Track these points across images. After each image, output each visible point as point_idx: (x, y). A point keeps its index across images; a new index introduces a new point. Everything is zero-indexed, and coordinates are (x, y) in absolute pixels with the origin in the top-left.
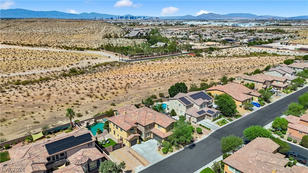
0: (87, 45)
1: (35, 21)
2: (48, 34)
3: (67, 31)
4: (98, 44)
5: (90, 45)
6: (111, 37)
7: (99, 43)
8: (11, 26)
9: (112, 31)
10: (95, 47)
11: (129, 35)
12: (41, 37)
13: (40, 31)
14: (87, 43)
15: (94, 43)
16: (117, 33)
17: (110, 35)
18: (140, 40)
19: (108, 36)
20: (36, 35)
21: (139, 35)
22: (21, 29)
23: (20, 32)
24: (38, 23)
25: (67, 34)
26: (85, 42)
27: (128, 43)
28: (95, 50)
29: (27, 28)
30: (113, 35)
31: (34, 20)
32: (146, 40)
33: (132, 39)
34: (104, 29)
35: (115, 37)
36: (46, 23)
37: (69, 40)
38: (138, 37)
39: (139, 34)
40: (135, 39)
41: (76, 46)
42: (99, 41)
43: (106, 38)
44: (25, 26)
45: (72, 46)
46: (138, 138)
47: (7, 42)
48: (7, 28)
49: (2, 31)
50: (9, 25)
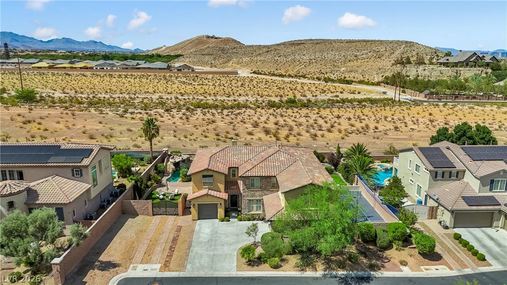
0: (363, 76)
1: (303, 44)
2: (314, 61)
3: (342, 56)
4: (381, 75)
5: (367, 77)
6: (409, 62)
7: (384, 72)
8: (271, 51)
9: (414, 53)
10: (376, 80)
11: (448, 60)
12: (303, 66)
13: (305, 58)
14: (363, 74)
15: (375, 73)
16: (425, 56)
17: (408, 59)
18: (472, 69)
19: (405, 61)
20: (298, 63)
21: (471, 60)
22: (282, 54)
23: (279, 59)
24: (306, 46)
25: (340, 61)
26: (360, 71)
27: (441, 73)
28: (373, 84)
29: (290, 53)
30: (415, 59)
31: (303, 42)
32: (490, 71)
33: (453, 66)
34: (402, 48)
35: (416, 64)
36: (318, 45)
37: (338, 69)
38: (470, 63)
39: (474, 58)
40: (460, 67)
41: (345, 78)
42: (384, 70)
43: (399, 65)
44: (287, 51)
45: (339, 78)
46: (221, 204)
47: (258, 71)
48: (266, 54)
49: (259, 58)
50: (270, 49)
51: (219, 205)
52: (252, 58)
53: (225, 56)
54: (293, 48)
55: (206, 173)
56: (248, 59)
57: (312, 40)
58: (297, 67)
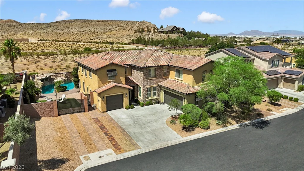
0: (118, 40)
1: (73, 22)
2: (83, 32)
3: (101, 29)
4: (129, 39)
5: (121, 41)
6: (143, 31)
7: (131, 37)
9: (145, 26)
10: (126, 42)
11: (163, 30)
12: (76, 36)
13: (76, 31)
14: (118, 39)
15: (125, 38)
16: (151, 28)
17: (143, 29)
18: (175, 34)
19: (141, 31)
20: (72, 34)
21: (174, 30)
22: (59, 28)
23: (58, 31)
24: (76, 23)
25: (101, 32)
26: (116, 37)
27: (161, 37)
28: (126, 44)
29: (65, 28)
30: (146, 29)
31: (73, 21)
32: (183, 35)
33: (166, 33)
34: (138, 24)
35: (147, 32)
36: (83, 23)
37: (101, 36)
38: (173, 32)
39: (175, 29)
40: (170, 33)
41: (107, 41)
42: (130, 36)
43: (138, 33)
44: (63, 26)
45: (103, 42)
46: (126, 94)
47: (44, 39)
48: (47, 28)
49: (42, 31)
50: (50, 25)
51: (124, 95)
52: (36, 31)
53: (13, 30)
54: (67, 25)
55: (110, 68)
56: (33, 32)
57: (79, 20)
58: (72, 36)
